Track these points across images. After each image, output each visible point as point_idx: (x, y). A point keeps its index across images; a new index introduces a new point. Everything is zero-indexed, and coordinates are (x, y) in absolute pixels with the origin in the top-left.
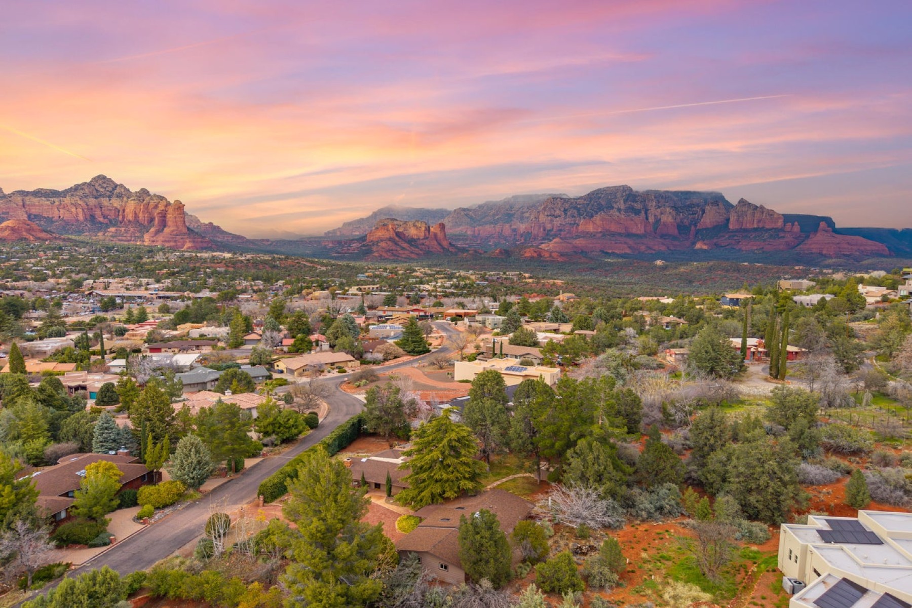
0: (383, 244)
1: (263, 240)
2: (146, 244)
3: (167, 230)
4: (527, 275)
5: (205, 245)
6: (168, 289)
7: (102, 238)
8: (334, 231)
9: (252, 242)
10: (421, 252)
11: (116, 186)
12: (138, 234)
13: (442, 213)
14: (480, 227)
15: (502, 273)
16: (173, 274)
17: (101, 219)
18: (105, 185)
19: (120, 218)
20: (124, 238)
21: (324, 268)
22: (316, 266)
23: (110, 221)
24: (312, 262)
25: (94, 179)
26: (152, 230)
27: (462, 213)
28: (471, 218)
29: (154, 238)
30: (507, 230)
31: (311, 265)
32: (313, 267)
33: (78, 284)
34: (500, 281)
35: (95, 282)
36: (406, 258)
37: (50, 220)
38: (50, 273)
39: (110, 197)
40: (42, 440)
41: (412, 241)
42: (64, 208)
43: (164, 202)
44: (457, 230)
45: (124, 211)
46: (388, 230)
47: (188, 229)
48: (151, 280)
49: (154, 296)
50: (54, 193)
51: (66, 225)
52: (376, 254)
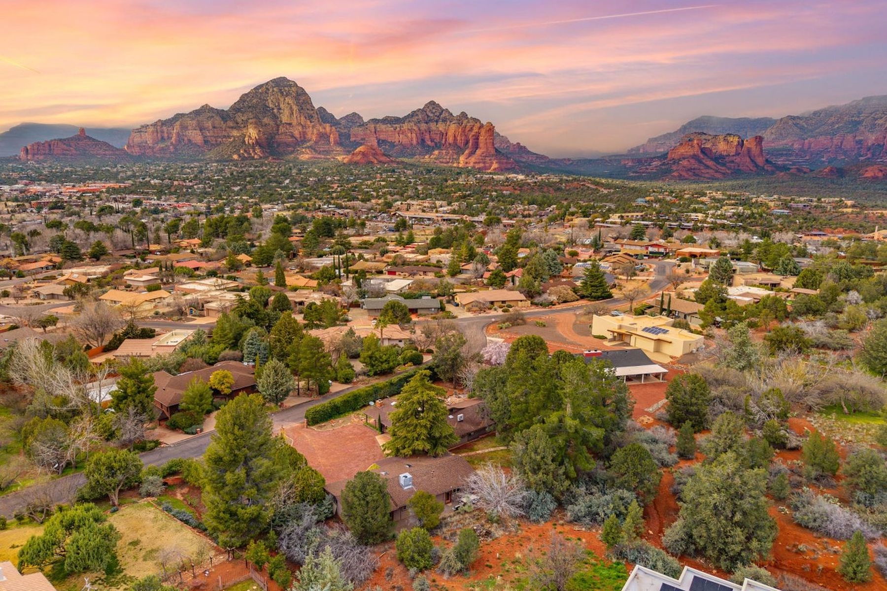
0: (685, 163)
1: (565, 159)
2: (460, 166)
3: (478, 152)
4: (849, 203)
5: (509, 166)
6: (454, 212)
7: (428, 160)
8: (638, 148)
9: (554, 162)
10: (729, 172)
11: (443, 110)
12: (455, 157)
13: (765, 123)
14: (812, 140)
15: (815, 199)
16: (464, 197)
17: (429, 143)
18: (434, 111)
19: (443, 141)
20: (444, 160)
21: (606, 192)
22: (599, 188)
23: (436, 144)
24: (597, 184)
25: (426, 105)
26: (467, 152)
27: (790, 123)
28: (802, 128)
29: (468, 160)
30: (849, 142)
31: (595, 187)
32: (597, 189)
33: (389, 205)
34: (807, 209)
35: (402, 204)
36: (709, 178)
37: (392, 145)
38: (375, 194)
39: (437, 122)
40: (222, 346)
41: (719, 159)
42: (403, 133)
43: (478, 125)
44: (781, 144)
45: (446, 134)
46: (692, 146)
47: (496, 150)
48: (444, 203)
49: (440, 219)
50: (397, 120)
51: (405, 150)
52: (675, 174)
